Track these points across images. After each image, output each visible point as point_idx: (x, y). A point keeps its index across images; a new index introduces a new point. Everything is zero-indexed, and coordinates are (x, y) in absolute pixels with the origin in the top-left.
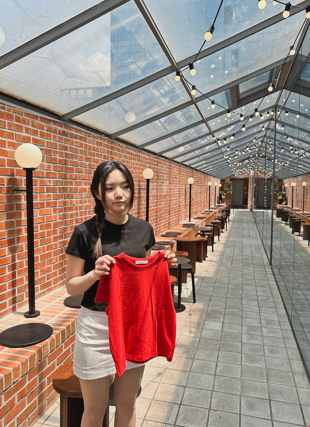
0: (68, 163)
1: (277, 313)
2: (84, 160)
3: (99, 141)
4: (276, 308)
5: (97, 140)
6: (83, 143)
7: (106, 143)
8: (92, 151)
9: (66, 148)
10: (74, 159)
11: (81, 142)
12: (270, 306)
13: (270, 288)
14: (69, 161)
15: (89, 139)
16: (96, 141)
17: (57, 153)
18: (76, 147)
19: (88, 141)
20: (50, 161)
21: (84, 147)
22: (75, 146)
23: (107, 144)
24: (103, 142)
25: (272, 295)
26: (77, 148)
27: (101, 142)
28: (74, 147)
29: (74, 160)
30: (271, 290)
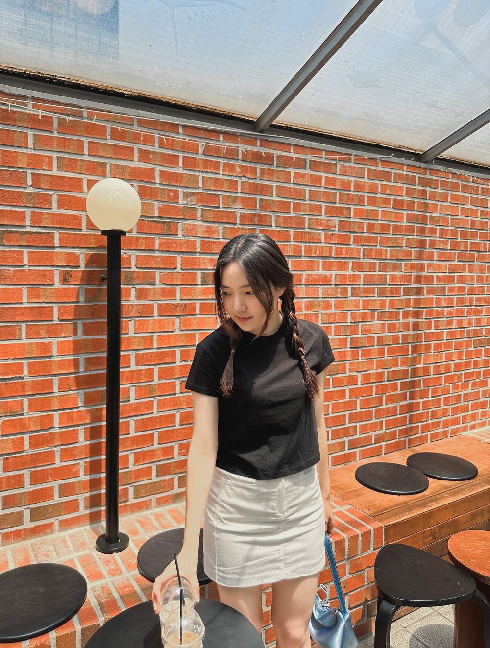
0: (271, 221)
2: (323, 214)
3: (380, 168)
5: (373, 168)
6: (321, 177)
7: (405, 173)
8: (352, 193)
9: (264, 190)
10: (290, 213)
11: (317, 173)
14: (274, 218)
15: (344, 166)
16: (369, 170)
17: (235, 201)
18: (298, 187)
19: (338, 170)
20: (214, 218)
21: (323, 184)
22: (294, 183)
23: (409, 173)
24: (393, 172)
26: (302, 187)
27: (389, 170)
28: (291, 185)
29: (292, 214)
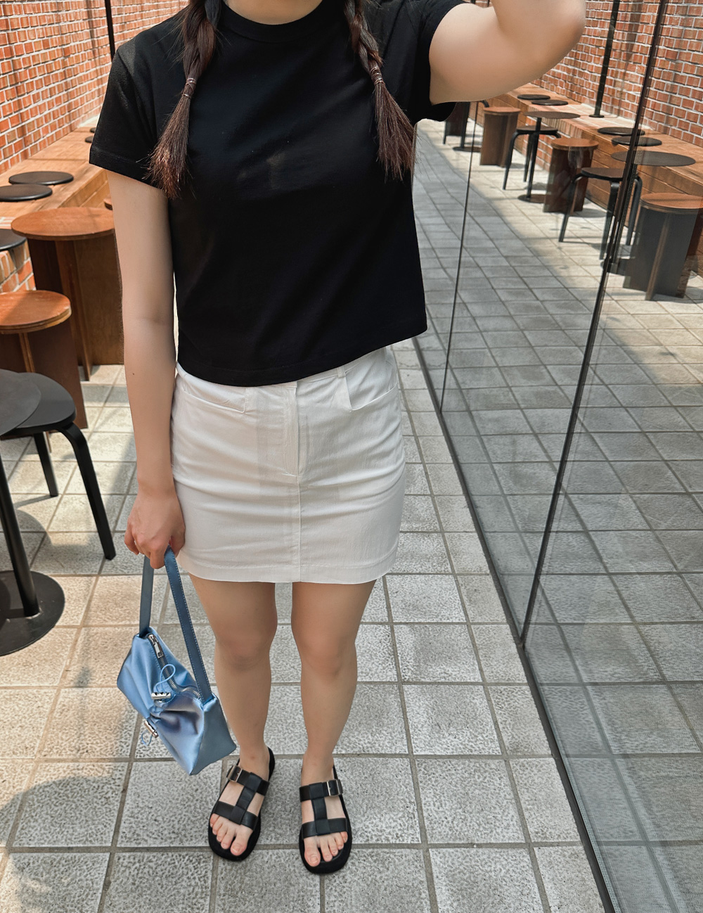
1: (452, 567)
4: (442, 532)
12: (418, 520)
13: (409, 411)
25: (419, 448)
30: (411, 421)
